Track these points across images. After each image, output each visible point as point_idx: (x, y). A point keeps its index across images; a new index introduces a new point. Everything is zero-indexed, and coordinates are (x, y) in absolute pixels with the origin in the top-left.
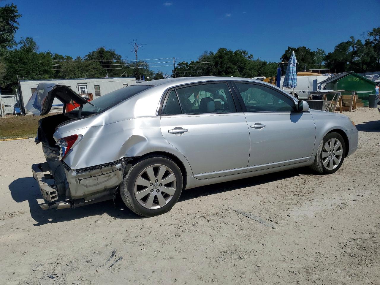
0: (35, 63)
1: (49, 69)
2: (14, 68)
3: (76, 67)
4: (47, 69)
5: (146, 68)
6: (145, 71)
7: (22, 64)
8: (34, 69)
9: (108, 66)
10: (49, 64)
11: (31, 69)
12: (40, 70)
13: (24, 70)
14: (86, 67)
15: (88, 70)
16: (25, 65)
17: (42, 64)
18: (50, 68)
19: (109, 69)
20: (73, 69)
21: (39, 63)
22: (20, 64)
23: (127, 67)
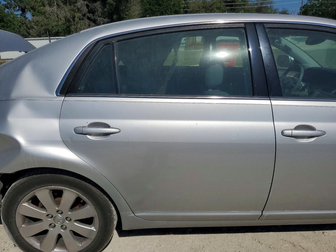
0: (168, 5)
1: (179, 10)
2: (152, 10)
3: (201, 8)
4: (177, 10)
5: (270, 6)
6: (269, 9)
7: (158, 6)
8: (167, 10)
9: (232, 6)
10: (179, 5)
11: (164, 10)
12: (171, 11)
13: (159, 11)
14: (211, 6)
15: (212, 10)
16: (160, 6)
17: (174, 5)
18: (180, 8)
19: (232, 9)
20: (199, 9)
21: (171, 4)
22: (157, 6)
23: (251, 5)
